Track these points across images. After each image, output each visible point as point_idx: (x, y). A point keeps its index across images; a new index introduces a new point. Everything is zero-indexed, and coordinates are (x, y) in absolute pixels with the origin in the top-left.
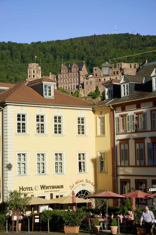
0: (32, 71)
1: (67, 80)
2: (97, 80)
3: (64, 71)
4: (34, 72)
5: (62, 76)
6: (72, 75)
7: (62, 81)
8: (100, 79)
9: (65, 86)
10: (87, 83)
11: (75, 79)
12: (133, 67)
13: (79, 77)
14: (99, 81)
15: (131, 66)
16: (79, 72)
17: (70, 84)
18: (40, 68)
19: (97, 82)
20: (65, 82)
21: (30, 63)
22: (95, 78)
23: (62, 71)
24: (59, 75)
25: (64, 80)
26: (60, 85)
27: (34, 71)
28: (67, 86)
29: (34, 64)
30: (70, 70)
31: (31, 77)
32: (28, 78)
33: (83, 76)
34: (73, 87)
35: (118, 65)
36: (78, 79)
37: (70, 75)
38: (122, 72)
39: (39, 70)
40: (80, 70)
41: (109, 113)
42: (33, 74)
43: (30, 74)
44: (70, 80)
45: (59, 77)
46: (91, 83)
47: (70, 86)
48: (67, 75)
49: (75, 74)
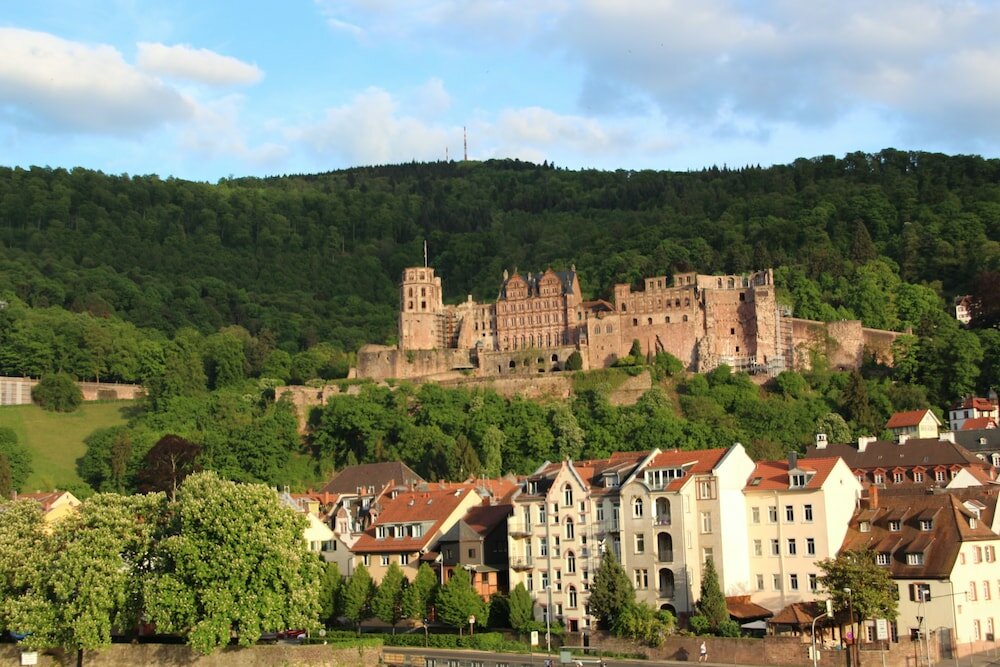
0: (420, 291)
1: (526, 319)
2: (628, 320)
3: (517, 292)
4: (424, 294)
5: (509, 308)
6: (542, 304)
7: (509, 320)
8: (635, 320)
9: (519, 336)
10: (598, 330)
11: (552, 317)
12: (725, 285)
13: (565, 311)
14: (632, 324)
15: (720, 283)
16: (565, 298)
17: (535, 330)
18: (438, 281)
19: (627, 326)
20: (518, 324)
21: (412, 265)
22: (621, 315)
23: (508, 294)
24: (501, 303)
25: (518, 319)
26: (503, 333)
27: (423, 290)
28: (527, 335)
29: (423, 270)
30: (534, 291)
31: (414, 307)
32: (407, 310)
33: (575, 308)
34: (544, 338)
35: (680, 279)
36: (560, 318)
37: (534, 305)
38: (700, 300)
39: (438, 288)
40: (566, 290)
42: (420, 299)
43: (413, 299)
44: (534, 318)
45: (500, 308)
46: (610, 329)
47: (536, 335)
48: (526, 306)
49: (551, 303)
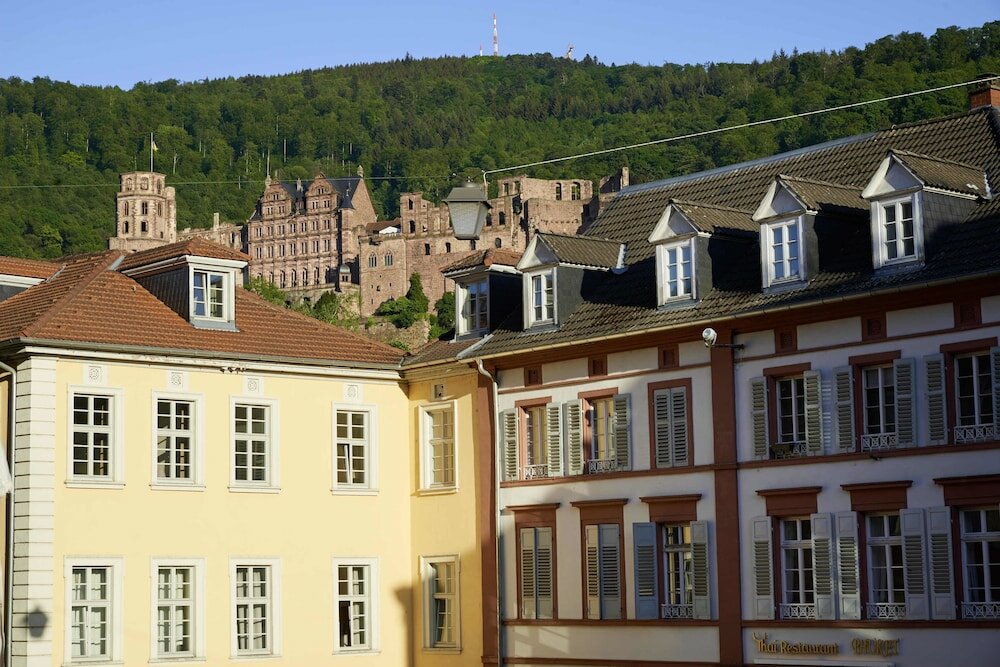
0: (138, 207)
1: (287, 247)
2: (418, 247)
3: (276, 206)
4: (145, 211)
5: (265, 230)
6: (310, 225)
7: (265, 249)
8: (427, 246)
9: (277, 272)
10: (373, 262)
11: (322, 244)
12: (567, 196)
13: (339, 234)
14: (423, 252)
15: (559, 190)
16: (340, 214)
17: (299, 263)
18: (171, 192)
19: (415, 255)
20: (277, 254)
21: (130, 170)
22: (407, 238)
23: (264, 210)
24: (255, 224)
25: (276, 248)
26: (256, 267)
27: (145, 205)
28: (289, 271)
29: (147, 175)
30: (300, 205)
31: (130, 229)
32: (121, 235)
33: (354, 230)
34: (311, 275)
35: (506, 185)
36: (334, 245)
37: (299, 225)
38: (522, 215)
39: (169, 202)
40: (344, 203)
41: (470, 395)
42: (139, 219)
43: (129, 219)
44: (299, 246)
45: (252, 233)
46: (389, 260)
47: (300, 271)
48: (288, 227)
49: (321, 222)
